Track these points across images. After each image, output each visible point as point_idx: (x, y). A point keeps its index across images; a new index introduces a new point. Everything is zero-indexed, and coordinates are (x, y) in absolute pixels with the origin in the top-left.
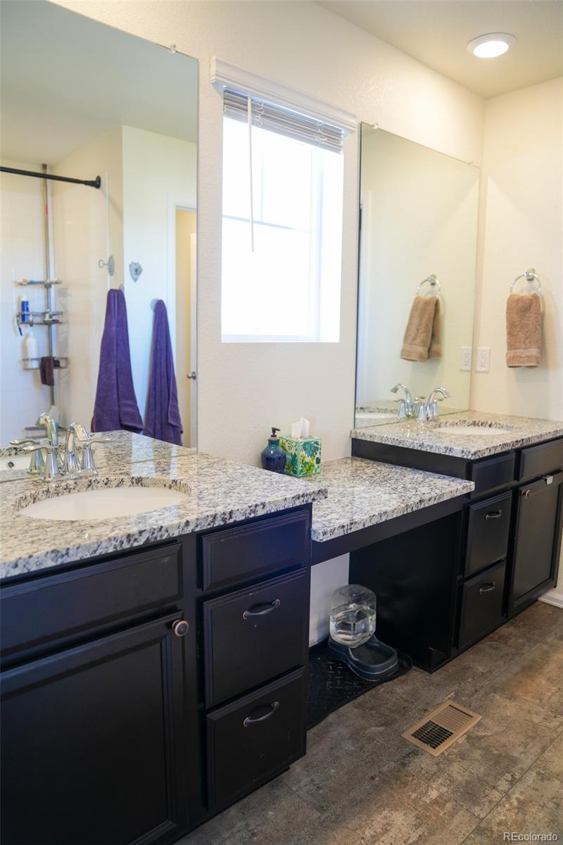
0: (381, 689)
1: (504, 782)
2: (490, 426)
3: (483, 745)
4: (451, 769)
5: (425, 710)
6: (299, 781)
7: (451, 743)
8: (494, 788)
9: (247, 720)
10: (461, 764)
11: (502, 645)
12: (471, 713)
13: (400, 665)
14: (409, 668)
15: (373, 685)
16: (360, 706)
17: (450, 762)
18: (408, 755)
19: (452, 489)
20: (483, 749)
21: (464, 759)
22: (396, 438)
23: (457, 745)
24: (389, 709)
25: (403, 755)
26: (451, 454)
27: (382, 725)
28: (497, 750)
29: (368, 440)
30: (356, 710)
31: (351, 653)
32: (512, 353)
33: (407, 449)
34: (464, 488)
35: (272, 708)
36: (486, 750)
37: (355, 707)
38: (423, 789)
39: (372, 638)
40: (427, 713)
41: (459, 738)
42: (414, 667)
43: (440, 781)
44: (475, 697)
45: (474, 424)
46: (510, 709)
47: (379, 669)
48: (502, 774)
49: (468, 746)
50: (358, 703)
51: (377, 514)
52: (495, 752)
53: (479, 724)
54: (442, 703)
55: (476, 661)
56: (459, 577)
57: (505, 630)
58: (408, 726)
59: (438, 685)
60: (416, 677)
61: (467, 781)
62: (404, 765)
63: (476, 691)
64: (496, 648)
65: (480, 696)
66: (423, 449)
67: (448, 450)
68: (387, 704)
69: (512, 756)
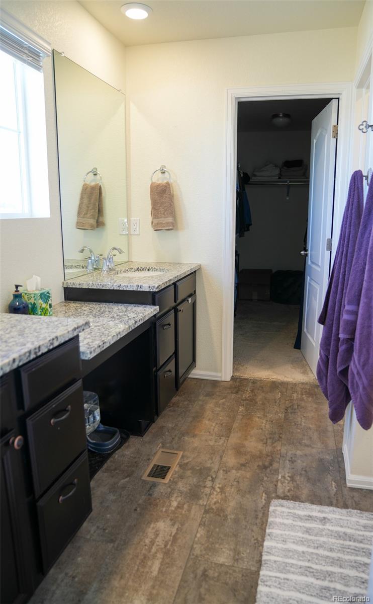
0: (116, 455)
1: (209, 482)
2: (148, 270)
3: (190, 467)
4: (178, 487)
5: (149, 459)
6: (89, 532)
7: (172, 473)
8: (205, 487)
9: (61, 498)
10: (182, 481)
11: (177, 409)
12: (175, 452)
13: (121, 437)
14: (128, 437)
15: (109, 455)
16: (107, 470)
17: (176, 483)
18: (151, 488)
19: (149, 312)
20: (190, 469)
21: (183, 478)
22: (99, 283)
23: (176, 472)
24: (127, 466)
25: (148, 489)
26: (141, 290)
27: (126, 477)
28: (198, 467)
29: (78, 287)
30: (106, 474)
31: (89, 439)
32: (156, 221)
33: (109, 290)
34: (154, 310)
35: (74, 485)
36: (192, 469)
37: (104, 472)
38: (167, 503)
39: (99, 425)
40: (151, 461)
41: (175, 468)
42: (131, 436)
43: (175, 495)
44: (174, 442)
45: (138, 270)
46: (196, 442)
47: (110, 444)
48: (206, 478)
49: (182, 471)
50: (106, 469)
51: (115, 334)
52: (198, 468)
53: (183, 457)
54: (157, 452)
55: (165, 421)
56: (154, 369)
57: (175, 399)
58: (143, 472)
59: (149, 442)
60: (134, 442)
61: (189, 489)
62: (150, 495)
63: (173, 438)
64: (174, 411)
65: (177, 440)
66: (121, 289)
67: (139, 287)
68: (123, 464)
69: (207, 467)
